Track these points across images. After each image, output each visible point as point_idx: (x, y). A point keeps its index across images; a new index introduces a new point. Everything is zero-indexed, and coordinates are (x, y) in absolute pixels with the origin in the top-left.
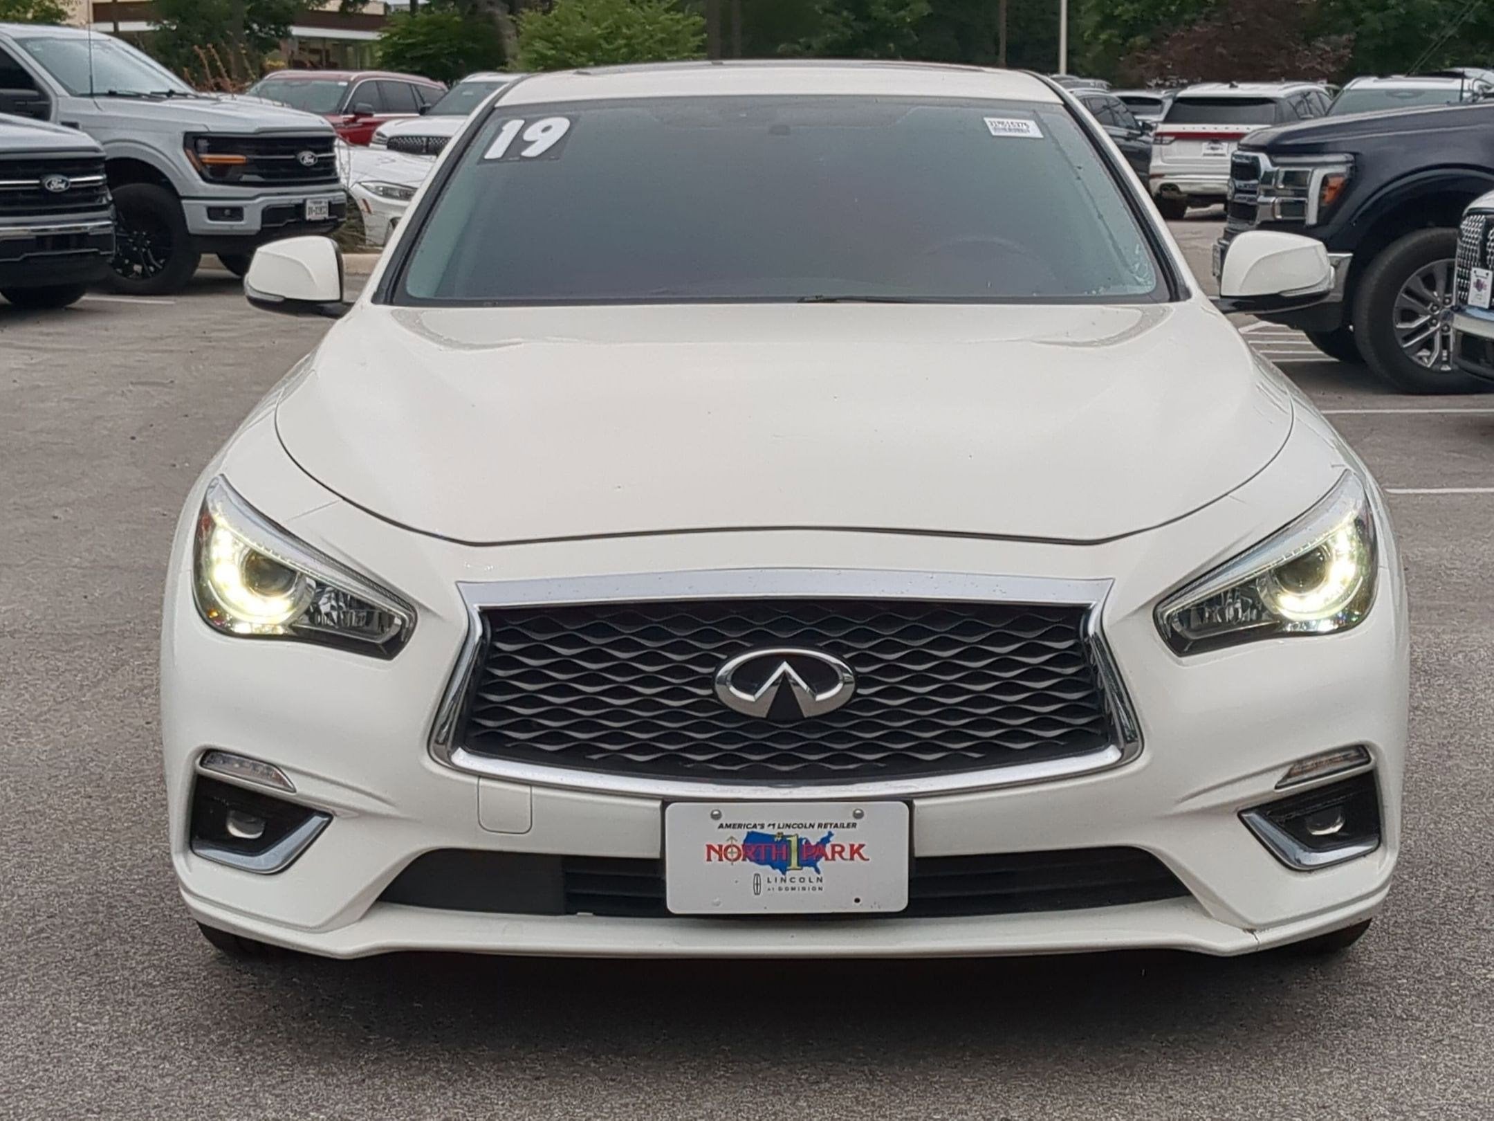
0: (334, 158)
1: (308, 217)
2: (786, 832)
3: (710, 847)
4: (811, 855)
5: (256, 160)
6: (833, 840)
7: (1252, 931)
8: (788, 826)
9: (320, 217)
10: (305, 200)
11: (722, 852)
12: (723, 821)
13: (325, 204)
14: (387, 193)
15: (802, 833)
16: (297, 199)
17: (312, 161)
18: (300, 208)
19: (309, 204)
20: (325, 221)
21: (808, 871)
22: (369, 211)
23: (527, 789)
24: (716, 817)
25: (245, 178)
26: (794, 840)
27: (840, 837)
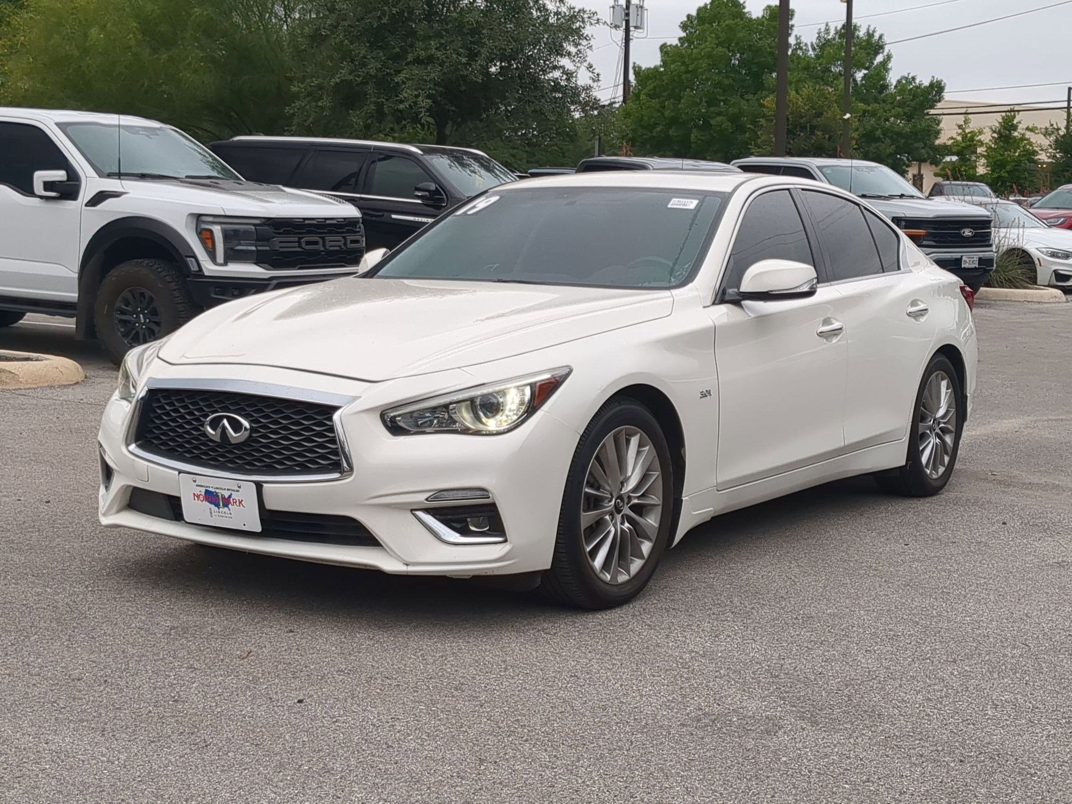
0: (990, 233)
1: (963, 266)
2: (217, 491)
3: (194, 494)
4: (227, 502)
5: (931, 233)
6: (233, 497)
7: (407, 565)
8: (217, 488)
9: (973, 266)
10: (962, 256)
11: (198, 496)
12: (197, 483)
13: (976, 259)
14: (1054, 255)
15: (223, 492)
16: (958, 256)
17: (970, 234)
18: (959, 261)
19: (964, 258)
20: (976, 268)
21: (226, 509)
22: (1040, 265)
23: (146, 463)
24: (195, 481)
25: (925, 243)
26: (220, 495)
27: (235, 496)
